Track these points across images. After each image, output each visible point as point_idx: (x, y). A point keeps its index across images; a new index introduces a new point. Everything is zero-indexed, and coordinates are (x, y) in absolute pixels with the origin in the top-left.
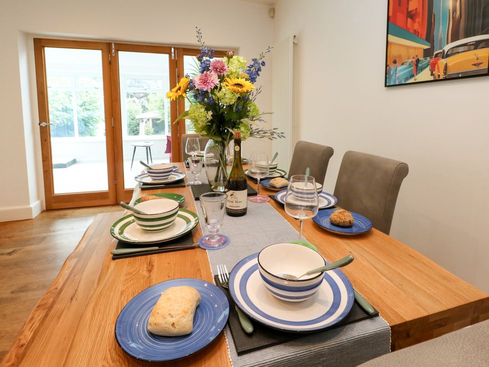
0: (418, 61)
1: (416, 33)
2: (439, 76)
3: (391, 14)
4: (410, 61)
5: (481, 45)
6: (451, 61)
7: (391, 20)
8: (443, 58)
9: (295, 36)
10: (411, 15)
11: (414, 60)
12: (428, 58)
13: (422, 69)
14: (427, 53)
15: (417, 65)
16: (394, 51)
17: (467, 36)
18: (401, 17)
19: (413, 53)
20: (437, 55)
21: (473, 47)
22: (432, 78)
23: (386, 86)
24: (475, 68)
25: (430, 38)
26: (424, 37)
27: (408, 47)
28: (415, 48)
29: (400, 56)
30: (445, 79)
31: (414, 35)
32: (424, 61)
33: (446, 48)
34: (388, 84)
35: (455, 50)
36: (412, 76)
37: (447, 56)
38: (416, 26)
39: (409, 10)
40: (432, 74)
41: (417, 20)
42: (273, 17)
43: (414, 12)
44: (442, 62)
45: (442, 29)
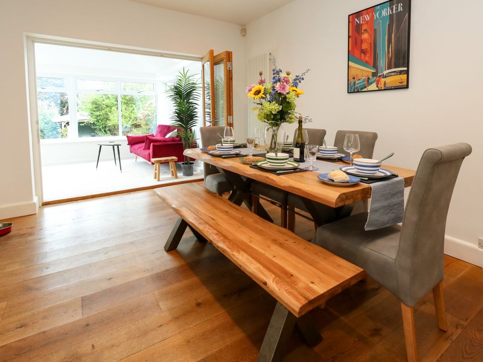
0: (369, 78)
1: (366, 62)
2: (381, 88)
3: (350, 49)
4: (364, 78)
5: (403, 73)
6: (388, 80)
7: (350, 53)
8: (383, 78)
9: (270, 54)
10: (364, 52)
11: (366, 78)
12: (375, 78)
13: (371, 83)
14: (374, 74)
15: (368, 81)
16: (353, 72)
17: (395, 67)
18: (357, 53)
19: (365, 74)
20: (380, 76)
21: (399, 73)
22: (377, 89)
23: (348, 92)
24: (400, 84)
25: (375, 66)
26: (372, 66)
27: (362, 70)
28: (367, 71)
29: (357, 75)
30: (385, 90)
31: (366, 64)
32: (372, 79)
33: (385, 73)
34: (349, 91)
35: (390, 74)
36: (366, 87)
37: (386, 77)
38: (367, 59)
39: (362, 49)
40: (377, 87)
41: (367, 55)
42: (244, 36)
43: (365, 50)
44: (383, 80)
45: (382, 62)
